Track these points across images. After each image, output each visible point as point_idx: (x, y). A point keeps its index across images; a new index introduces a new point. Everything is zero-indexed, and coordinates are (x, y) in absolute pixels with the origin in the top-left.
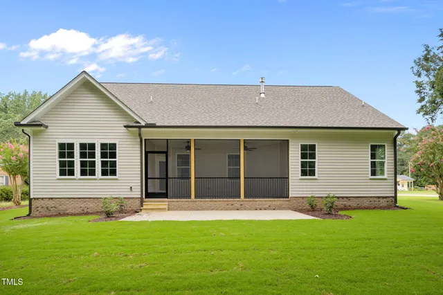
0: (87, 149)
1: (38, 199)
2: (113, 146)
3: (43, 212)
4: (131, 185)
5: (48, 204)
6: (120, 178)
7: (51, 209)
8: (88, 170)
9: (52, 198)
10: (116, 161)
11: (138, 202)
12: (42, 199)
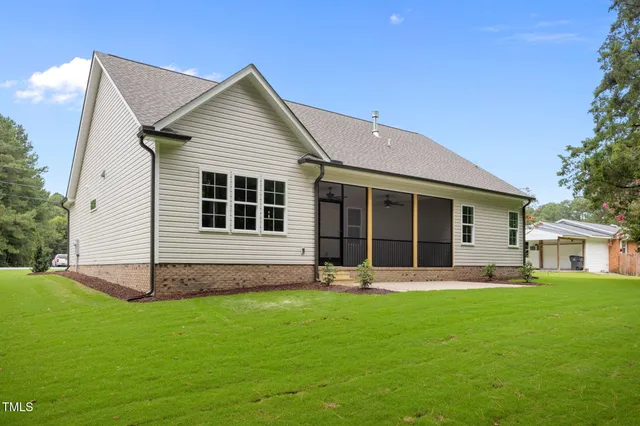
0: (246, 187)
1: (166, 265)
2: (281, 186)
3: (175, 287)
4: (303, 245)
5: (184, 274)
6: (289, 236)
7: (189, 283)
8: (245, 220)
9: (190, 265)
10: (283, 209)
11: (310, 272)
12: (174, 265)
